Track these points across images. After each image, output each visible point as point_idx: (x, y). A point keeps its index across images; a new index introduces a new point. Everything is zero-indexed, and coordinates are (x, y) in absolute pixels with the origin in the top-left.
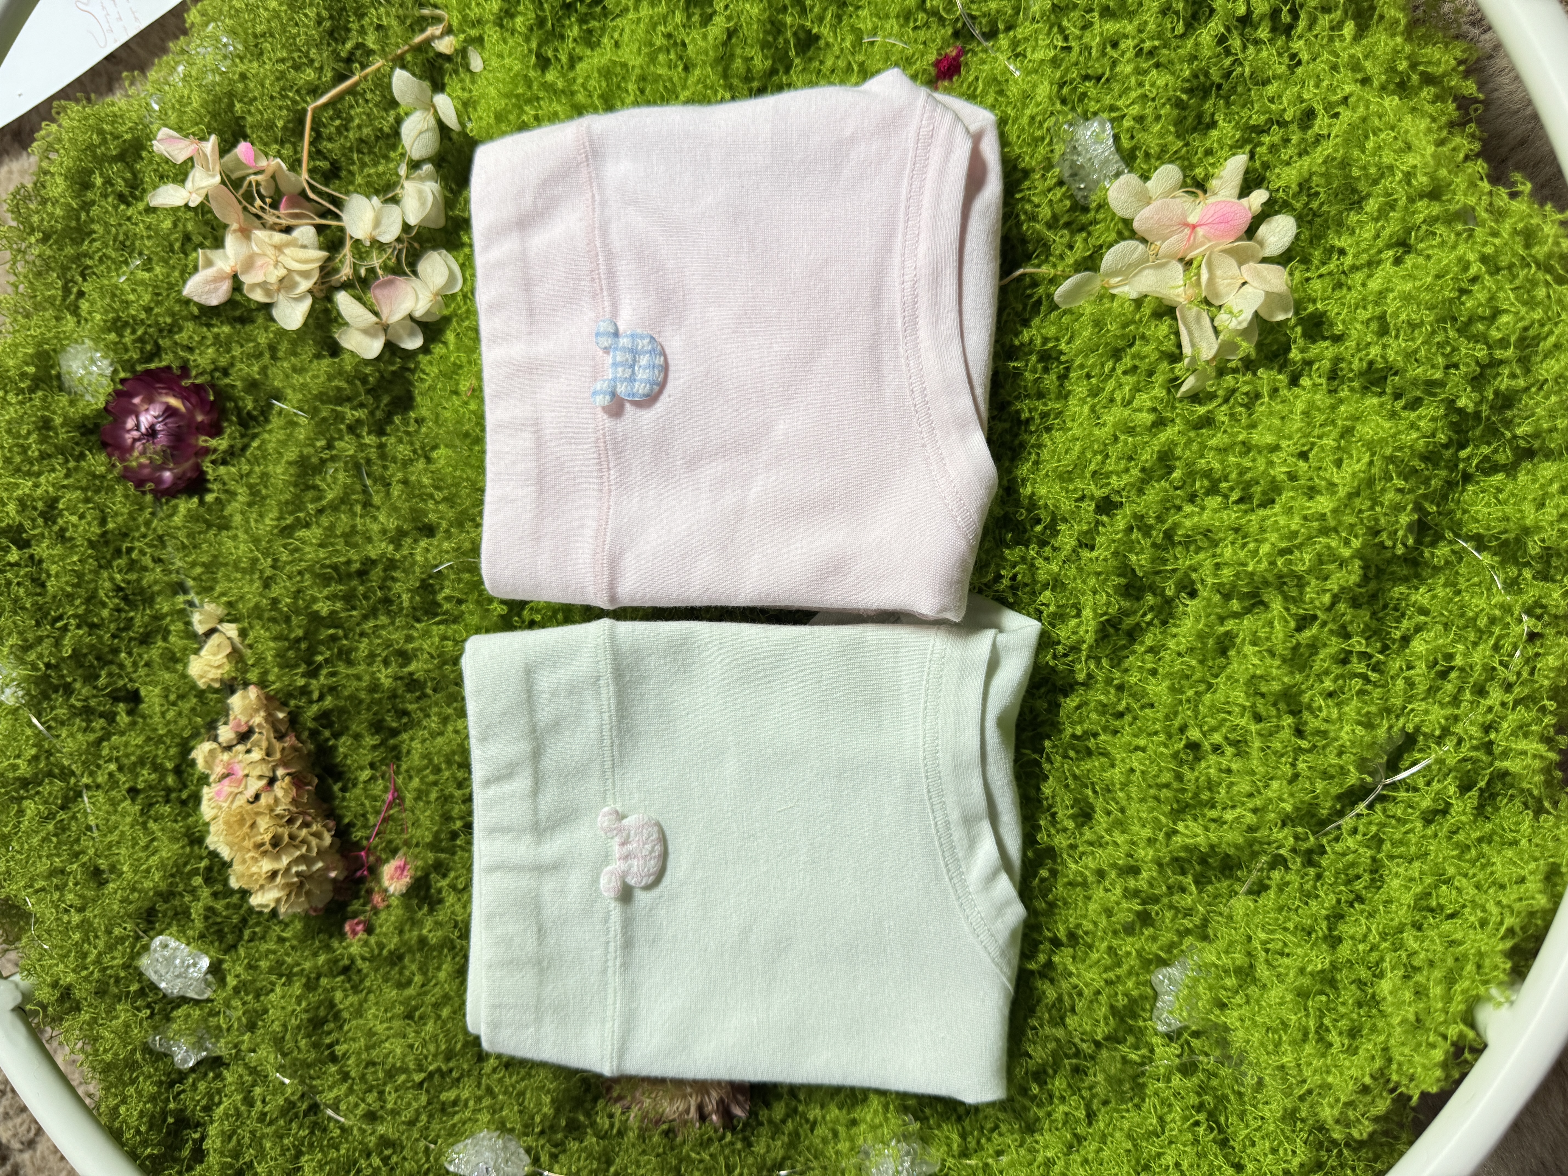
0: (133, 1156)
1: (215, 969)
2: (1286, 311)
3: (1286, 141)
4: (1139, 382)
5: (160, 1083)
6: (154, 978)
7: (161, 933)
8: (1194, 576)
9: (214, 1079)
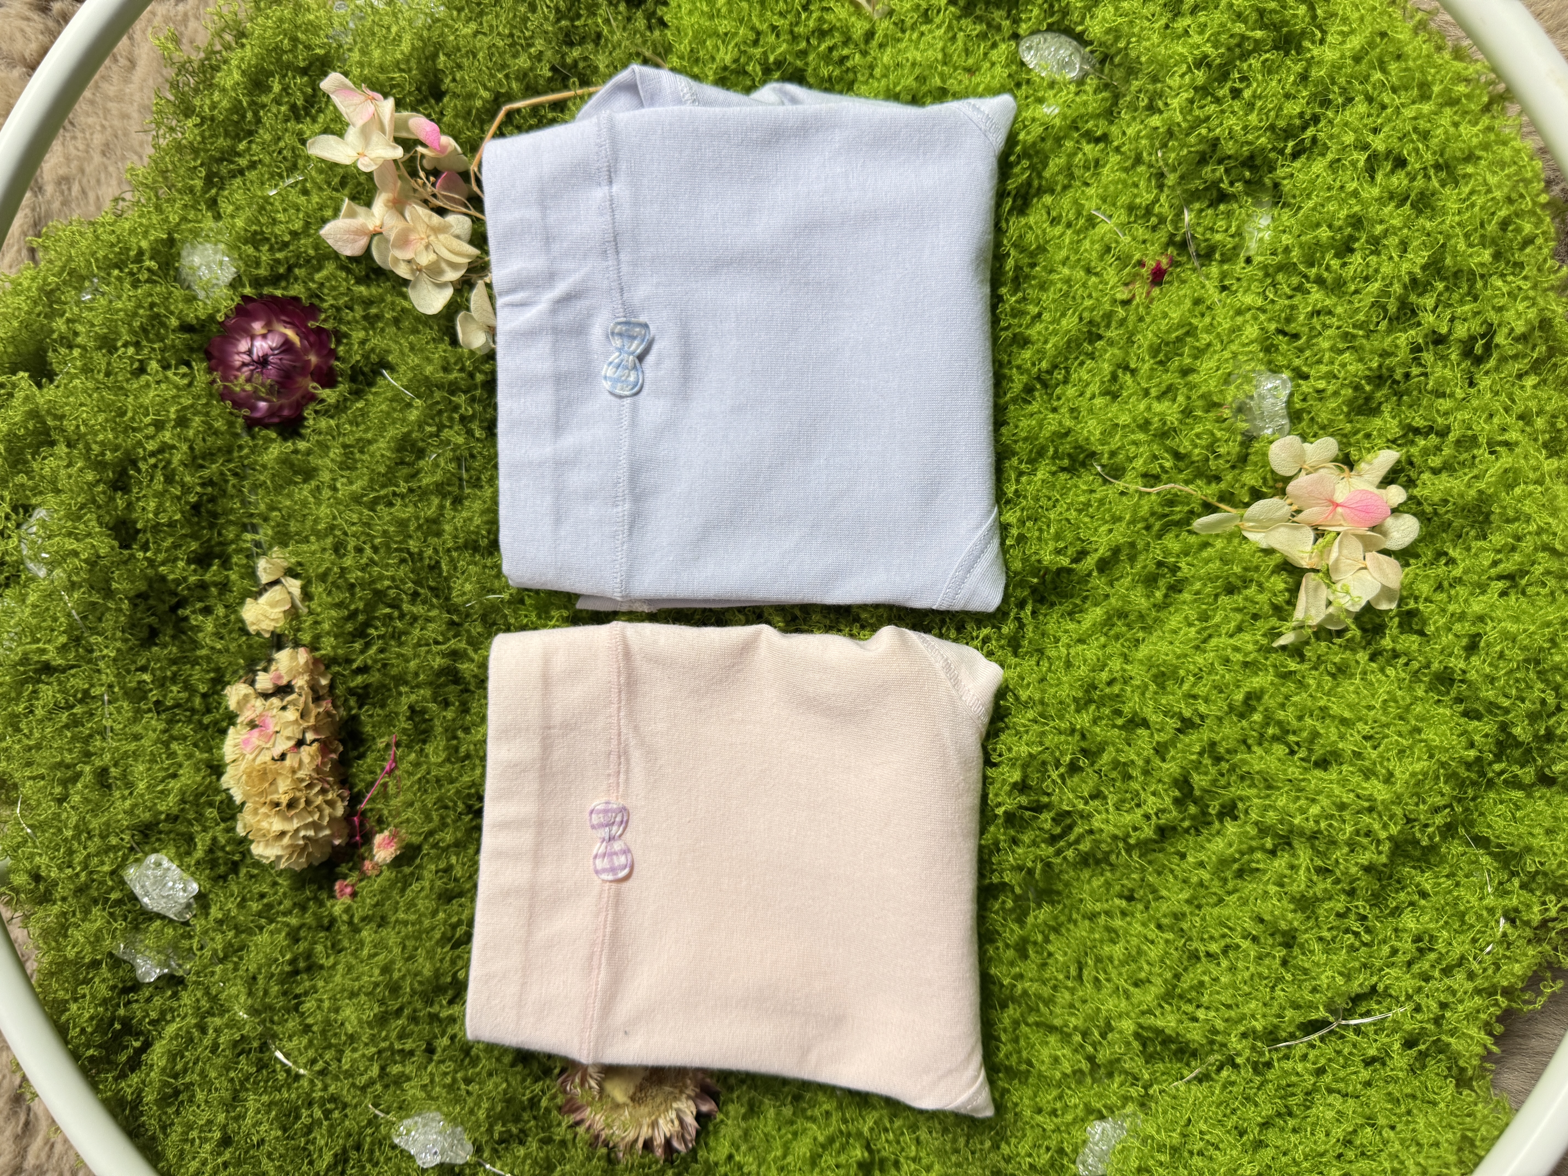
0: (75, 1055)
1: (201, 898)
2: (1390, 600)
3: (1438, 449)
4: (1243, 621)
5: (113, 988)
6: (138, 891)
7: (155, 851)
8: (1240, 805)
9: (171, 997)
